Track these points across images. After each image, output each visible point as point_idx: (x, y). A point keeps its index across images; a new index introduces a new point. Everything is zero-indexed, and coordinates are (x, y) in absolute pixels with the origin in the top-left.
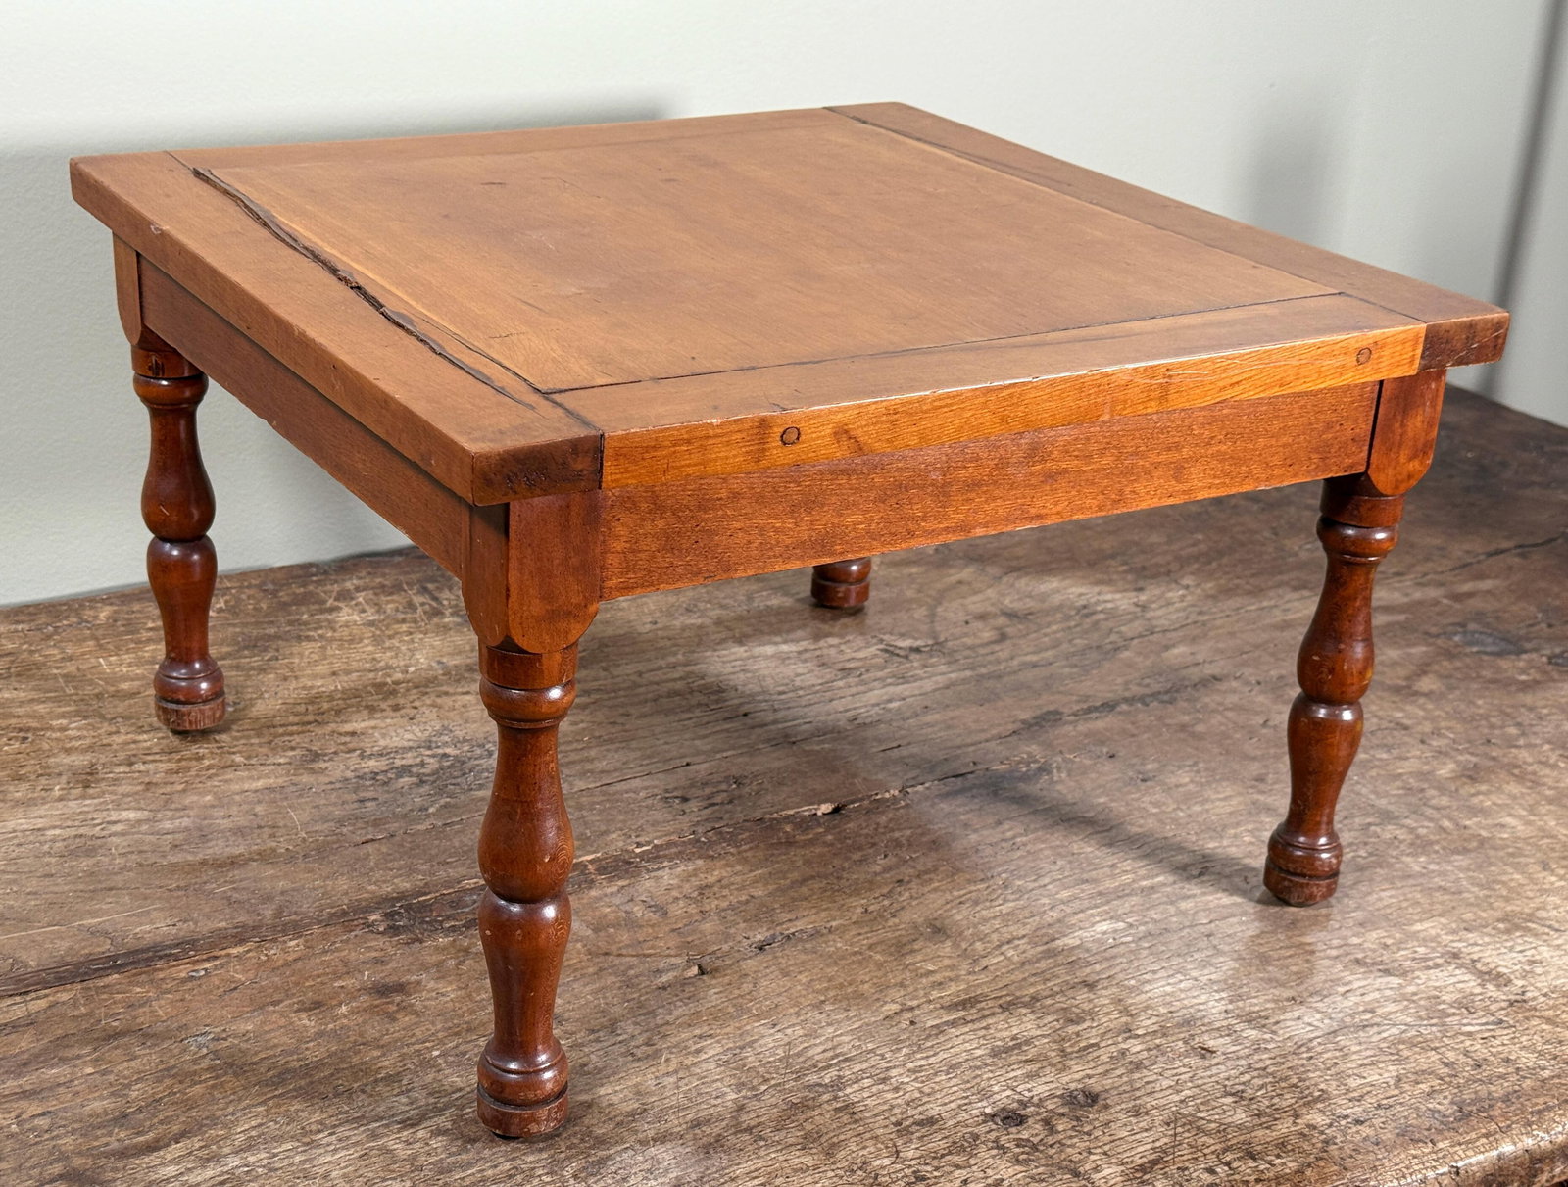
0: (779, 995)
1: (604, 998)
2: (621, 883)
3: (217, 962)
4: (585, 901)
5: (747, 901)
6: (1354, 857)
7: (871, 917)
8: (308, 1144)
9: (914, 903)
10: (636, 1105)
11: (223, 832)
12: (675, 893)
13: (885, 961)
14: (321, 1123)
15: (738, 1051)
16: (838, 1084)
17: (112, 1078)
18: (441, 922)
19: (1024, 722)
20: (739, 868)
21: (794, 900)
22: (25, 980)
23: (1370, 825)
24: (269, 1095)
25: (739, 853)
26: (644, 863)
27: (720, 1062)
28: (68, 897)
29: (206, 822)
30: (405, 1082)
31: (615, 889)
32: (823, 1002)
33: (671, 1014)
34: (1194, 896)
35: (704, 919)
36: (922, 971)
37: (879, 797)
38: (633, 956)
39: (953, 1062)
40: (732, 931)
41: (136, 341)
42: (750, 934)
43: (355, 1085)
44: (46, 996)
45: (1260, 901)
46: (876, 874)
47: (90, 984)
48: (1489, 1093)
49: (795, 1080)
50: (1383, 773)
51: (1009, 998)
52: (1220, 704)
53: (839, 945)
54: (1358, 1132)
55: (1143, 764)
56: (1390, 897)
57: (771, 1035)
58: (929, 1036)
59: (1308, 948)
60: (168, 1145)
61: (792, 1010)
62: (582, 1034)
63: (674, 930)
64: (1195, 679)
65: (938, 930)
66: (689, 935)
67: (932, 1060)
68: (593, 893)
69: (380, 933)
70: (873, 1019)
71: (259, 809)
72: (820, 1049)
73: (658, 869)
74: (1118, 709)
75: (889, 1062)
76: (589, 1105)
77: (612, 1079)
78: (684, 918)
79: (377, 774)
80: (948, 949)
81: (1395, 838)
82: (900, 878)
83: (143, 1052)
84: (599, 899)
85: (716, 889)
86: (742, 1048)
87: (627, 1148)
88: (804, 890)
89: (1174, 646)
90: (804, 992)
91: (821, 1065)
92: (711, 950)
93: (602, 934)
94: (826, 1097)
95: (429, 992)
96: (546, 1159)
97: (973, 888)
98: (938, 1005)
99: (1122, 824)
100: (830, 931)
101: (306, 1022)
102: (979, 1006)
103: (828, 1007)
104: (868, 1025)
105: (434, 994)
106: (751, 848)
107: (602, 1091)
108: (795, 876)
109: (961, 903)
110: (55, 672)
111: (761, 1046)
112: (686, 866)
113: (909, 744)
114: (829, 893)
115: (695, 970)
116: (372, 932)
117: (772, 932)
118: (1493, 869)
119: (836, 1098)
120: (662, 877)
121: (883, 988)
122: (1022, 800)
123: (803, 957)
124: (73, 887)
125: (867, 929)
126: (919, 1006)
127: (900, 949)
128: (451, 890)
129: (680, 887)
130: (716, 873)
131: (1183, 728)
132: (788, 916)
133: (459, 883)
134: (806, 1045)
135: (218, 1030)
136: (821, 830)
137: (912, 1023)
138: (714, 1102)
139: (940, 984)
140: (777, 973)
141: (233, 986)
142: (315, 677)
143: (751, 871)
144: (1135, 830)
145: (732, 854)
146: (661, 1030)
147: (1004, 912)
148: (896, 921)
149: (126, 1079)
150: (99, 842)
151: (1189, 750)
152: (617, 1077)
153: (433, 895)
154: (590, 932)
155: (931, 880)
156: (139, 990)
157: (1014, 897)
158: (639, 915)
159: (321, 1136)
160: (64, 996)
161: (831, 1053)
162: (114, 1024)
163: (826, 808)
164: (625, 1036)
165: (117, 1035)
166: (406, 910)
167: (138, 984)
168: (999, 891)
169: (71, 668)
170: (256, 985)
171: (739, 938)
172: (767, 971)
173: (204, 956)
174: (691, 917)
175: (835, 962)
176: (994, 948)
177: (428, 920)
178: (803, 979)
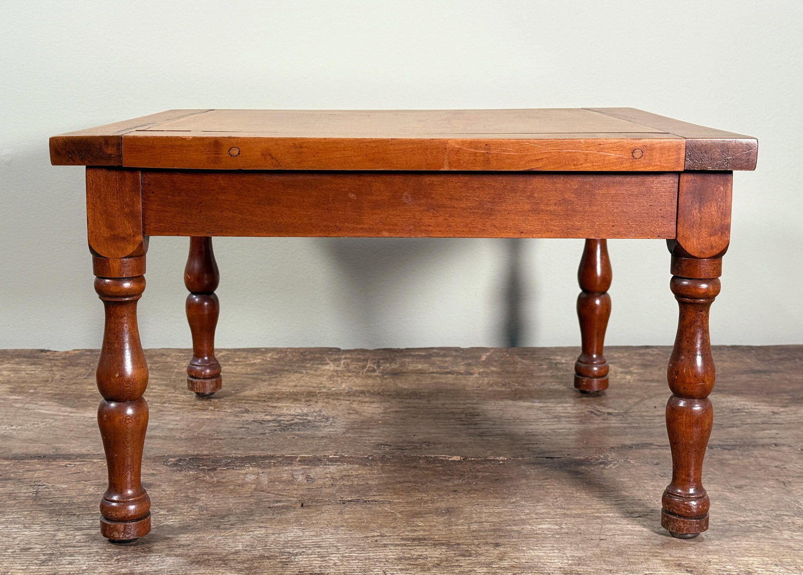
0: (325, 520)
1: (237, 506)
2: (306, 467)
3: (83, 463)
4: (278, 470)
5: (362, 485)
7: (420, 501)
8: (26, 527)
9: (452, 500)
10: (188, 543)
13: (401, 518)
14: (43, 522)
15: (271, 534)
16: (298, 554)
18: (199, 466)
19: (624, 445)
20: (375, 472)
21: (387, 488)
22: (2, 456)
24: (37, 509)
25: (383, 466)
26: (327, 462)
27: (255, 537)
28: (66, 437)
31: (300, 468)
33: (259, 517)
34: (620, 524)
35: (330, 487)
36: (415, 525)
37: (492, 458)
38: (274, 494)
39: (371, 557)
40: (338, 494)
42: (345, 496)
43: (78, 513)
45: (657, 533)
46: (447, 486)
47: (22, 461)
49: (280, 549)
51: (444, 542)
52: (761, 454)
53: (386, 508)
56: (747, 544)
57: (297, 532)
58: (376, 547)
59: (657, 555)
61: (322, 526)
62: (207, 516)
63: (308, 489)
64: (761, 443)
65: (448, 512)
66: (314, 492)
67: (362, 555)
68: (287, 468)
69: (167, 465)
70: (358, 536)
71: (193, 424)
72: (312, 541)
73: (331, 465)
75: (338, 551)
76: (168, 538)
77: (194, 533)
78: (320, 485)
80: (441, 520)
82: (457, 490)
83: (10, 486)
85: (352, 477)
86: (274, 534)
87: (157, 555)
88: (398, 486)
89: (769, 430)
90: (339, 521)
91: (302, 546)
92: (316, 498)
93: (270, 484)
94: (284, 557)
95: (159, 489)
99: (621, 490)
100: (390, 503)
102: (422, 542)
103: (342, 528)
104: (351, 537)
106: (391, 465)
108: (401, 480)
109: (478, 504)
111: (284, 535)
112: (348, 466)
113: (544, 444)
114: (409, 489)
116: (164, 464)
117: (358, 498)
119: (288, 558)
120: (329, 468)
121: (382, 527)
122: (574, 472)
123: (360, 509)
125: (411, 505)
126: (389, 536)
127: (415, 515)
128: (221, 456)
130: (360, 472)
132: (375, 493)
134: (307, 538)
135: (50, 485)
136: (439, 465)
137: (376, 541)
138: (227, 548)
139: (415, 531)
140: (337, 512)
141: (79, 472)
142: (285, 386)
143: (379, 474)
144: (625, 494)
145: (378, 466)
146: (246, 521)
147: (496, 511)
148: (431, 505)
152: (198, 532)
153: (210, 457)
155: (474, 493)
156: (38, 466)
157: (511, 507)
158: (298, 480)
159: (36, 526)
160: (6, 463)
161: (314, 543)
162: (12, 475)
163: (456, 458)
164: (226, 520)
165: (9, 479)
166: (190, 460)
167: (41, 464)
168: (506, 504)
170: (88, 474)
171: (338, 497)
172: (333, 511)
173: (81, 460)
174: (324, 485)
175: (374, 514)
176: (468, 523)
177: (195, 464)
178: (347, 516)
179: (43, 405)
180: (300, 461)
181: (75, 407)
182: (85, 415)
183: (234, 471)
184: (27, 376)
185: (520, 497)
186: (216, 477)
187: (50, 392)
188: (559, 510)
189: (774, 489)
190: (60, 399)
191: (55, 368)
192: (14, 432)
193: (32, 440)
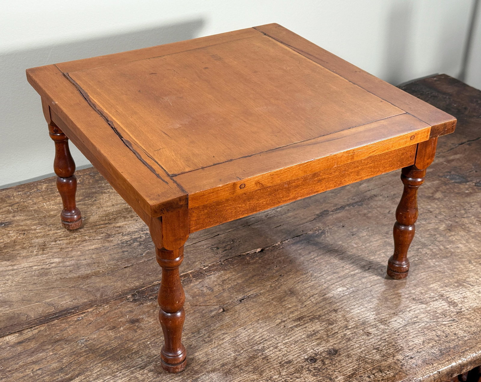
0: (246, 318)
1: (196, 321)
2: (200, 280)
3: (85, 314)
4: (189, 287)
5: (236, 285)
6: (414, 260)
7: (272, 289)
8: (114, 376)
9: (285, 283)
10: (206, 359)
11: (84, 265)
12: (215, 283)
13: (277, 304)
14: (117, 369)
15: (235, 338)
16: (263, 349)
17: (58, 356)
18: (148, 297)
19: (317, 215)
20: (234, 273)
21: (250, 284)
22: (31, 323)
23: (419, 248)
24: (102, 360)
25: (234, 268)
26: (206, 273)
27: (230, 343)
28: (41, 291)
29: (79, 262)
30: (140, 353)
31: (198, 283)
32: (259, 320)
33: (215, 326)
34: (366, 277)
35: (224, 292)
36: (287, 307)
37: (274, 245)
38: (204, 306)
39: (296, 340)
40: (232, 296)
41: (49, 124)
42: (237, 296)
43: (126, 355)
44: (37, 328)
45: (386, 278)
46: (274, 273)
47: (49, 323)
48: (449, 346)
49: (251, 348)
50: (423, 229)
51: (312, 316)
52: (376, 205)
53: (263, 299)
54: (411, 362)
55: (352, 229)
56: (424, 275)
57: (244, 332)
58: (289, 331)
59: (399, 295)
60: (75, 378)
61: (250, 323)
62: (190, 334)
63: (215, 296)
64: (369, 196)
65: (292, 292)
66: (220, 297)
67: (290, 340)
68: (192, 284)
69: (131, 302)
70: (273, 326)
71: (94, 256)
73: (210, 275)
74: (346, 209)
75: (278, 341)
76: (193, 359)
77: (199, 350)
78: (218, 292)
79: (127, 241)
80: (295, 299)
81: (426, 253)
82: (281, 274)
83: (66, 346)
84: (193, 286)
85: (227, 281)
86: (236, 337)
87: (204, 374)
88: (253, 280)
89: (362, 184)
90: (253, 317)
91: (258, 343)
92: (226, 303)
93: (195, 299)
94: (260, 354)
95: (146, 321)
96: (181, 379)
97: (302, 277)
98: (292, 320)
99: (346, 251)
100: (261, 294)
101: (111, 334)
102: (304, 319)
103: (260, 322)
104: (272, 328)
105: (147, 322)
106: (237, 266)
107: (196, 354)
108: (250, 275)
109: (298, 282)
110: (31, 209)
111: (241, 336)
112: (218, 273)
113: (283, 225)
114: (260, 281)
115: (222, 310)
116: (128, 301)
117: (244, 295)
118: (455, 263)
119: (263, 354)
120: (211, 278)
121: (276, 314)
122: (316, 244)
123: (253, 304)
124: (42, 288)
125: (271, 293)
126: (286, 320)
127: (281, 300)
128: (151, 286)
129: (217, 281)
130: (227, 275)
131: (365, 215)
132: (248, 289)
133: (153, 282)
134: (254, 335)
135: (86, 338)
136: (258, 258)
137: (285, 327)
138: (228, 357)
139: (292, 312)
140: (245, 310)
141: (90, 322)
142: (107, 207)
143: (237, 274)
144: (350, 253)
145: (232, 268)
146: (213, 332)
147: (311, 285)
148: (280, 290)
149: (62, 356)
150: (48, 270)
151: (366, 223)
152: (200, 349)
153: (145, 287)
154: (191, 298)
155: (290, 274)
156: (63, 325)
157: (314, 279)
158: (205, 291)
159: (118, 373)
160: (42, 328)
161: (261, 338)
162: (57, 337)
163: (259, 250)
164: (202, 334)
165: (58, 341)
166: (138, 293)
167: (63, 323)
168: (310, 278)
169: (36, 207)
171: (234, 298)
172: (243, 309)
173: (81, 312)
174: (220, 291)
175: (262, 305)
176: (308, 298)
177: (144, 296)
178: (253, 312)
180: (193, 277)
181: (8, 260)
185: (311, 270)
188: (334, 275)
192: (4, 296)
193: (24, 301)
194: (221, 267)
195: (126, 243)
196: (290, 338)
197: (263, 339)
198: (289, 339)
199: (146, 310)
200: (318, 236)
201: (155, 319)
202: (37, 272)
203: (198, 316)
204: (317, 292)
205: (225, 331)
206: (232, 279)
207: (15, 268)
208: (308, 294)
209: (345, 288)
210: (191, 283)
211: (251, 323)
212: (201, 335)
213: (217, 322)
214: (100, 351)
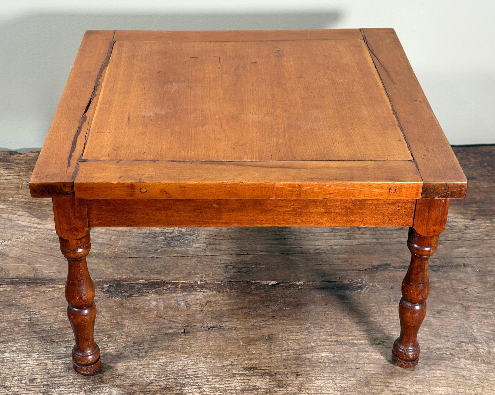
0: (199, 347)
1: (147, 332)
2: (185, 294)
3: (53, 289)
4: (169, 297)
5: (219, 311)
6: (443, 353)
7: (253, 327)
8: (28, 355)
9: (271, 326)
10: (123, 372)
11: (97, 243)
12: (198, 302)
13: (242, 345)
14: (38, 350)
15: (169, 363)
16: (185, 385)
18: (122, 293)
19: (373, 266)
20: (225, 298)
21: (234, 314)
22: (4, 280)
23: (463, 342)
24: (33, 337)
25: (230, 292)
26: (197, 288)
27: (160, 366)
28: (39, 255)
29: (96, 239)
30: (70, 344)
31: (182, 295)
32: (209, 354)
33: (161, 344)
34: (368, 352)
35: (200, 313)
36: (250, 352)
37: (294, 283)
38: (168, 320)
39: (227, 389)
40: (205, 320)
42: (209, 323)
43: (57, 341)
44: (4, 287)
45: (389, 361)
46: (268, 312)
47: (18, 287)
49: (175, 379)
50: (490, 322)
51: (267, 371)
52: (455, 276)
53: (233, 335)
56: (439, 373)
57: (184, 361)
58: (229, 377)
59: (388, 384)
61: (197, 354)
62: (131, 343)
63: (187, 315)
64: (455, 263)
65: (270, 338)
66: (191, 318)
67: (221, 386)
68: (174, 295)
69: (103, 292)
70: (218, 365)
71: (113, 238)
72: (192, 370)
73: (200, 292)
75: (208, 382)
76: (111, 368)
77: (125, 361)
78: (194, 311)
79: (156, 233)
80: (266, 347)
81: (467, 350)
82: (274, 316)
83: (14, 312)
84: (173, 297)
85: (212, 303)
86: (170, 362)
87: (107, 386)
88: (240, 312)
89: (462, 247)
90: (207, 349)
91: (187, 376)
92: (193, 325)
93: (165, 310)
94: (178, 388)
95: (101, 315)
96: (83, 382)
97: (295, 326)
98: (243, 366)
99: (370, 316)
100: (235, 329)
101: (61, 315)
102: (255, 371)
103: (209, 356)
104: (215, 367)
105: (102, 316)
106: (235, 292)
107: (118, 364)
108: (241, 306)
109: (286, 331)
111: (176, 364)
112: (209, 293)
113: (325, 264)
114: (246, 315)
115: (183, 331)
116: (101, 291)
117: (217, 324)
118: (492, 374)
119: (180, 389)
120: (199, 295)
121: (231, 354)
122: (342, 298)
123: (218, 336)
124: (43, 252)
125: (247, 332)
126: (236, 365)
127: (251, 342)
128: (134, 282)
129: (202, 300)
130: (217, 298)
132: (227, 319)
133: (139, 280)
134: (190, 367)
135: (37, 311)
136: (263, 291)
137: (229, 370)
138: (145, 379)
139: (251, 359)
140: (205, 339)
141: (52, 298)
143: (229, 300)
144: (373, 320)
145: (227, 292)
146: (154, 349)
147: (297, 338)
148: (259, 331)
149: (3, 320)
152: (127, 361)
153: (128, 282)
155: (284, 319)
156: (28, 292)
157: (305, 333)
158: (181, 306)
159: (35, 354)
160: (8, 289)
161: (194, 373)
162: (13, 301)
163: (273, 283)
164: (142, 348)
165: (12, 305)
166: (116, 286)
167: (29, 290)
168: (303, 330)
170: (58, 300)
171: (205, 323)
172: (203, 338)
173: (52, 286)
174: (196, 311)
175: (226, 341)
176: (281, 351)
177: (119, 291)
178: (211, 343)
179: (19, 216)
180: (181, 288)
181: (40, 218)
182: (47, 226)
183: (143, 297)
184: (5, 181)
185: (311, 323)
186: (133, 303)
187: (22, 200)
188: (333, 337)
189: (459, 314)
190: (29, 208)
191: (22, 173)
192: (7, 249)
193: (19, 259)
194: (219, 287)
195: (154, 235)
196: (223, 384)
197: (195, 374)
198: (221, 384)
199: (110, 305)
200: (353, 289)
201: (112, 316)
202: (53, 236)
203: (155, 328)
204: (296, 348)
205: (167, 352)
206: (219, 303)
207: (39, 227)
208: (285, 347)
209: (332, 355)
210: (174, 293)
211: (199, 354)
212: (140, 348)
213: (167, 341)
214: (38, 328)
